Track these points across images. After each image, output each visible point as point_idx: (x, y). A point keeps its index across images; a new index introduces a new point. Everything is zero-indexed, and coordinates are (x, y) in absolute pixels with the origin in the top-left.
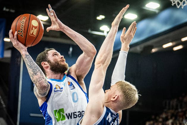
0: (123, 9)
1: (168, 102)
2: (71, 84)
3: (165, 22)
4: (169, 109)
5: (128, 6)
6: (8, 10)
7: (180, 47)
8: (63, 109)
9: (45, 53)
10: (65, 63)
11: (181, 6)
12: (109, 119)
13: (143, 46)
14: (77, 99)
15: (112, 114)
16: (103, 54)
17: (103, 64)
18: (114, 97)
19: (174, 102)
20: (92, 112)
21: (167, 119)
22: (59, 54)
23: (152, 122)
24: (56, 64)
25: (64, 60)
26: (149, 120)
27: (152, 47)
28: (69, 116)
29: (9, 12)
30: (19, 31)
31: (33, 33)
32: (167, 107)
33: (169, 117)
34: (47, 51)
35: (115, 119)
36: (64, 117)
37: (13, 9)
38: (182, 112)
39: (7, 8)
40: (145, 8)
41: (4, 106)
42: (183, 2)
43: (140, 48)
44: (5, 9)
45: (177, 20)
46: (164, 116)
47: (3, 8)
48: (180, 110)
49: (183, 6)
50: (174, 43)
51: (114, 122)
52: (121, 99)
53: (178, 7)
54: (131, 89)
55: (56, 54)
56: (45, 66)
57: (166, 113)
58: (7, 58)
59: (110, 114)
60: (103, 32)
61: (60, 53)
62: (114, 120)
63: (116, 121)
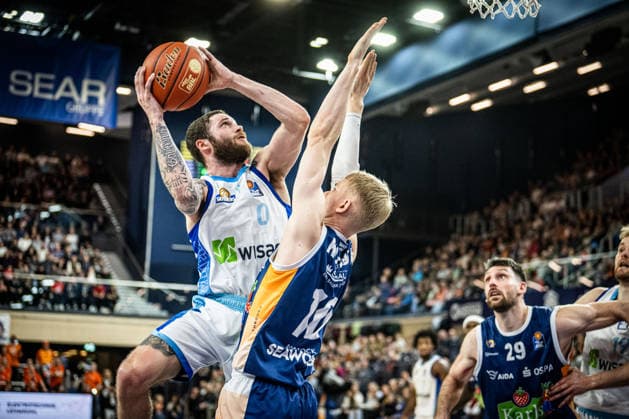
0: (373, 26)
1: (459, 219)
2: (254, 187)
3: (455, 50)
4: (462, 234)
5: (384, 20)
6: (124, 28)
7: (486, 104)
8: (232, 239)
9: (203, 121)
10: (246, 142)
11: (489, 14)
12: (331, 251)
13: (407, 101)
14: (268, 218)
15: (339, 241)
16: (325, 117)
17: (325, 137)
18: (342, 204)
19: (473, 220)
20: (297, 237)
21: (457, 255)
22: (234, 122)
23: (426, 262)
24: (226, 145)
25: (244, 134)
26: (421, 256)
27: (426, 104)
28: (245, 254)
29: (127, 33)
30: (159, 75)
31: (185, 86)
32: (459, 229)
33: (463, 251)
34: (209, 116)
35: (345, 251)
36: (234, 254)
37: (135, 27)
38: (489, 239)
39: (123, 24)
40: (412, 21)
41: (118, 229)
42: (493, 5)
43: (403, 106)
44: (118, 26)
45: (480, 46)
46: (451, 248)
47: (114, 24)
48: (485, 236)
49: (494, 14)
50: (474, 96)
51: (342, 257)
52: (356, 209)
53: (484, 16)
54: (377, 190)
55: (226, 123)
56: (205, 148)
57: (456, 241)
58: (123, 130)
59: (334, 240)
60: (323, 72)
61: (235, 119)
62: (341, 254)
63: (346, 257)
